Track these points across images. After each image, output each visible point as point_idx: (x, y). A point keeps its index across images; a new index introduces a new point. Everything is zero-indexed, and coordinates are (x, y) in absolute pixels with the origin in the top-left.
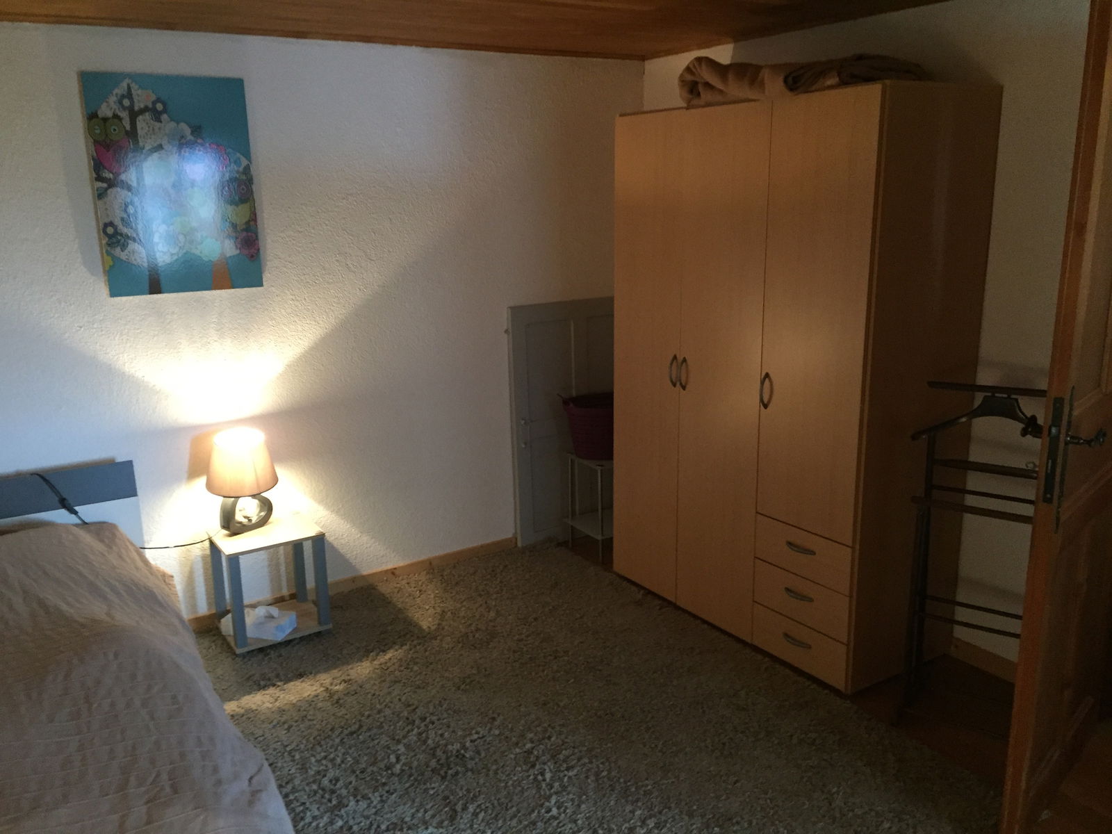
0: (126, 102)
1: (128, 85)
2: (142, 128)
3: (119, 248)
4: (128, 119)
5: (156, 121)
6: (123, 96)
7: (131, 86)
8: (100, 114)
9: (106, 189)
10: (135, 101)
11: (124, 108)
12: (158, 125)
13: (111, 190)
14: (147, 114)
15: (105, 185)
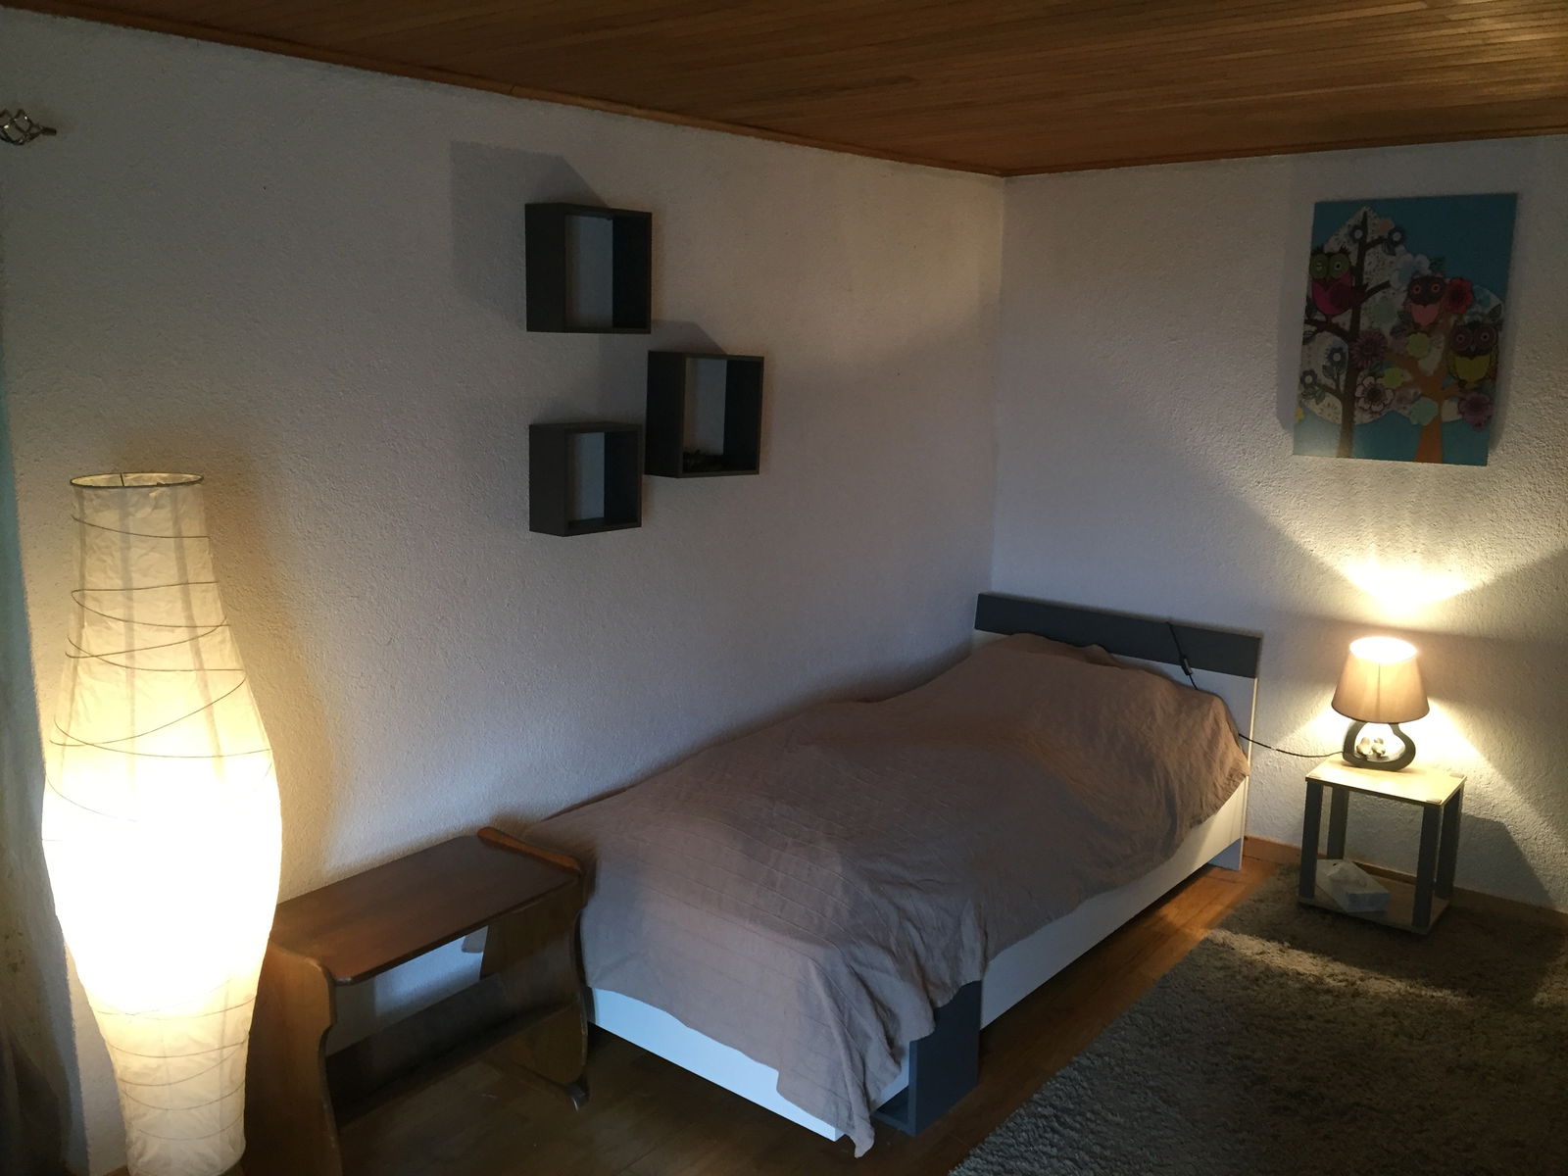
0: (1359, 234)
1: (1365, 214)
2: (1370, 263)
3: (1314, 400)
4: (1356, 253)
5: (1388, 254)
6: (1356, 228)
7: (1368, 214)
8: (1326, 250)
9: (1315, 333)
10: (1369, 231)
11: (1355, 241)
12: (1391, 258)
13: (1319, 334)
14: (1380, 246)
15: (1314, 329)
